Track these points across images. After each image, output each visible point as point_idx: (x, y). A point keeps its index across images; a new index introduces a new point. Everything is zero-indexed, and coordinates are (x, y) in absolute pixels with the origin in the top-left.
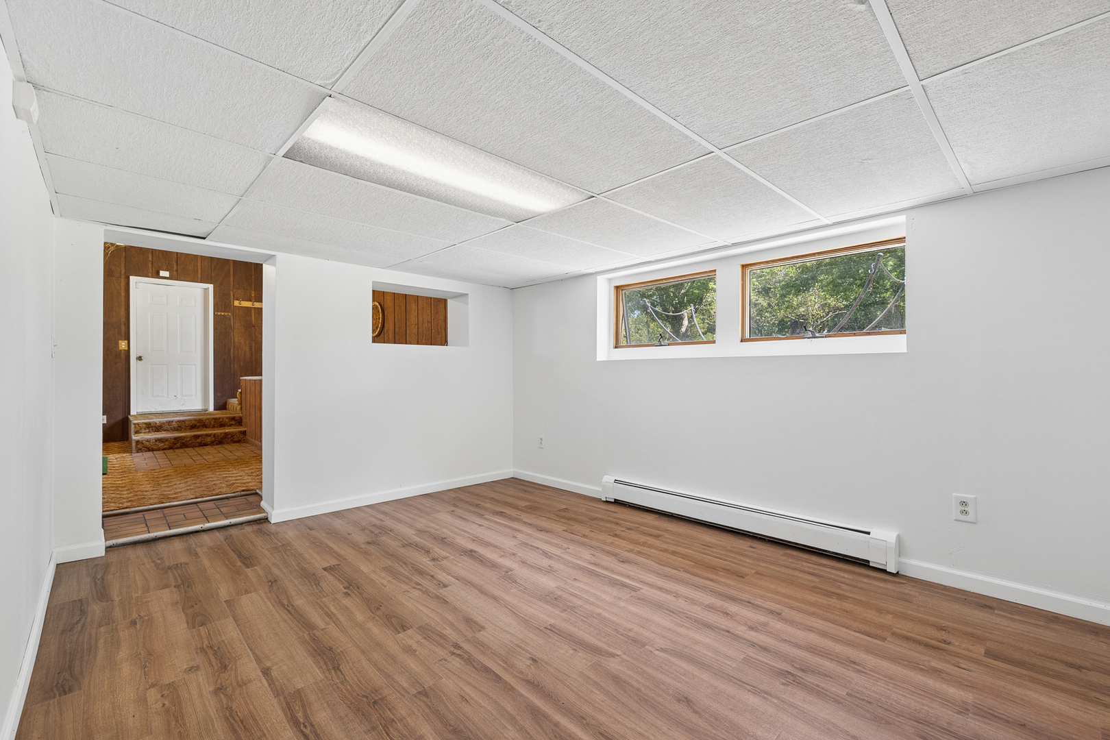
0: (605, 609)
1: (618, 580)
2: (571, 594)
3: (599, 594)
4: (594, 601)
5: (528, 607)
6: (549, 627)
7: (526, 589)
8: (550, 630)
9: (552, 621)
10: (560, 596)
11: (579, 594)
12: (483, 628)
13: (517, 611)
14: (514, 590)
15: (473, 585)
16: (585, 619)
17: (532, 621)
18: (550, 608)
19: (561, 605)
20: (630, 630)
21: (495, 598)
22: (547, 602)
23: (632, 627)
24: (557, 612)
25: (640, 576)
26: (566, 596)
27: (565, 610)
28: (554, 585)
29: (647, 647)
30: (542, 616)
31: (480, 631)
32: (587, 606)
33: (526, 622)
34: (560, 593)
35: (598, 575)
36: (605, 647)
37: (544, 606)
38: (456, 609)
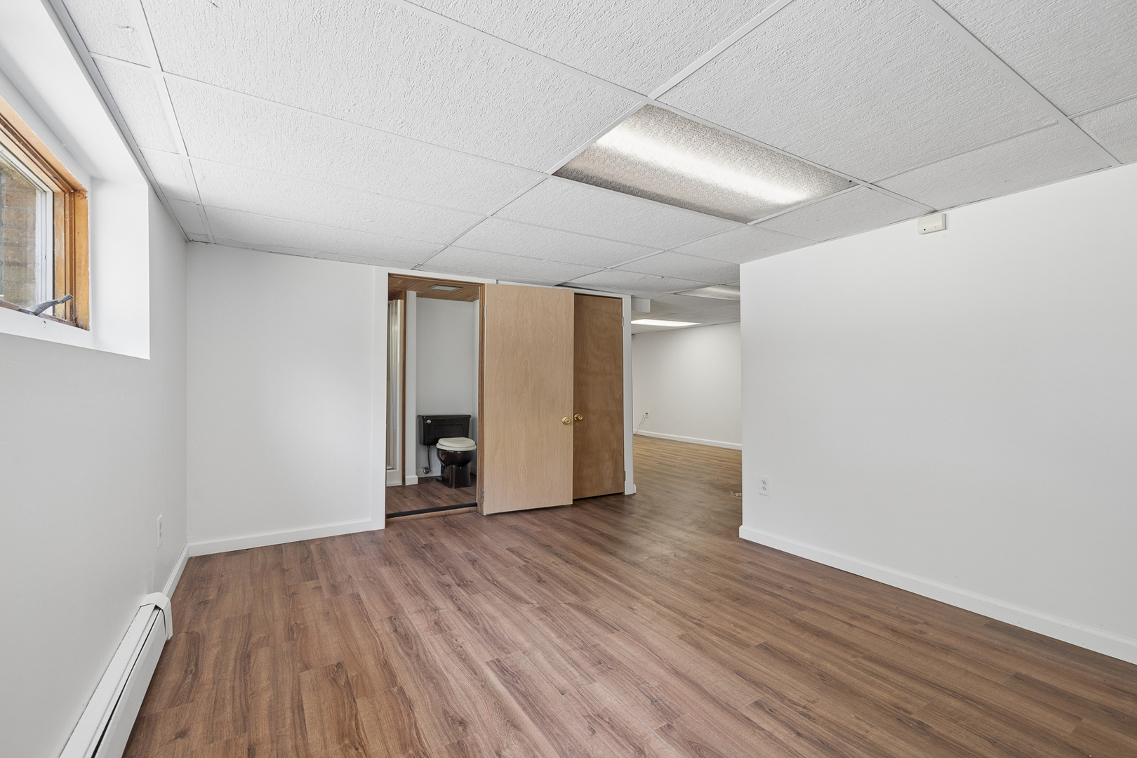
0: (550, 641)
1: (506, 683)
2: (579, 666)
3: (545, 662)
4: (556, 653)
5: (634, 654)
6: (615, 631)
7: (637, 685)
8: (615, 628)
9: (610, 636)
10: (594, 665)
11: (569, 666)
12: (681, 637)
13: (648, 652)
14: (654, 684)
15: (717, 702)
16: (577, 634)
17: (631, 639)
18: (610, 651)
19: (596, 653)
20: (542, 619)
21: (677, 673)
22: (611, 659)
23: (538, 622)
24: (603, 645)
25: (467, 684)
26: (586, 665)
27: (594, 646)
28: (597, 685)
29: (538, 606)
30: (620, 643)
31: (683, 635)
32: (567, 647)
33: (636, 639)
34: (593, 671)
35: (525, 697)
36: (572, 610)
37: (616, 655)
38: (720, 663)
